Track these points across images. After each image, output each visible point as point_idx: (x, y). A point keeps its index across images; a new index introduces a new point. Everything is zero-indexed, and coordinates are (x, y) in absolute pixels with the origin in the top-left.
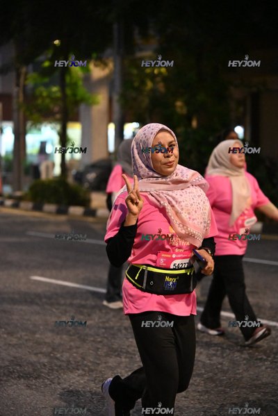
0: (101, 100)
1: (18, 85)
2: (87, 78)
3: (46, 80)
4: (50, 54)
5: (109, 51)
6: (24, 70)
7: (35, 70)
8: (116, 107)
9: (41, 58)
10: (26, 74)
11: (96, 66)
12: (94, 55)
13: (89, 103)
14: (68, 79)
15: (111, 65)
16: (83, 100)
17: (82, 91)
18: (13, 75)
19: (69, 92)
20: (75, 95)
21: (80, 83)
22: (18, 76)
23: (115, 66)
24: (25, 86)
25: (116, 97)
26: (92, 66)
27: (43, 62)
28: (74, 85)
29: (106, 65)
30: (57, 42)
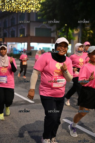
0: (76, 38)
1: (56, 35)
2: (73, 34)
3: (63, 34)
4: (64, 27)
5: (79, 27)
6: (58, 31)
7: (61, 31)
8: (80, 40)
9: (62, 28)
10: (58, 32)
11: (75, 30)
12: (75, 28)
13: (73, 40)
14: (68, 34)
15: (79, 30)
16: (72, 39)
17: (72, 36)
18: (55, 33)
19: (68, 37)
20: (70, 38)
21: (71, 35)
22: (57, 33)
23: (80, 31)
24: (58, 35)
25: (80, 38)
26: (74, 31)
27: (62, 30)
28: (70, 35)
29: (78, 30)
30: (66, 25)
